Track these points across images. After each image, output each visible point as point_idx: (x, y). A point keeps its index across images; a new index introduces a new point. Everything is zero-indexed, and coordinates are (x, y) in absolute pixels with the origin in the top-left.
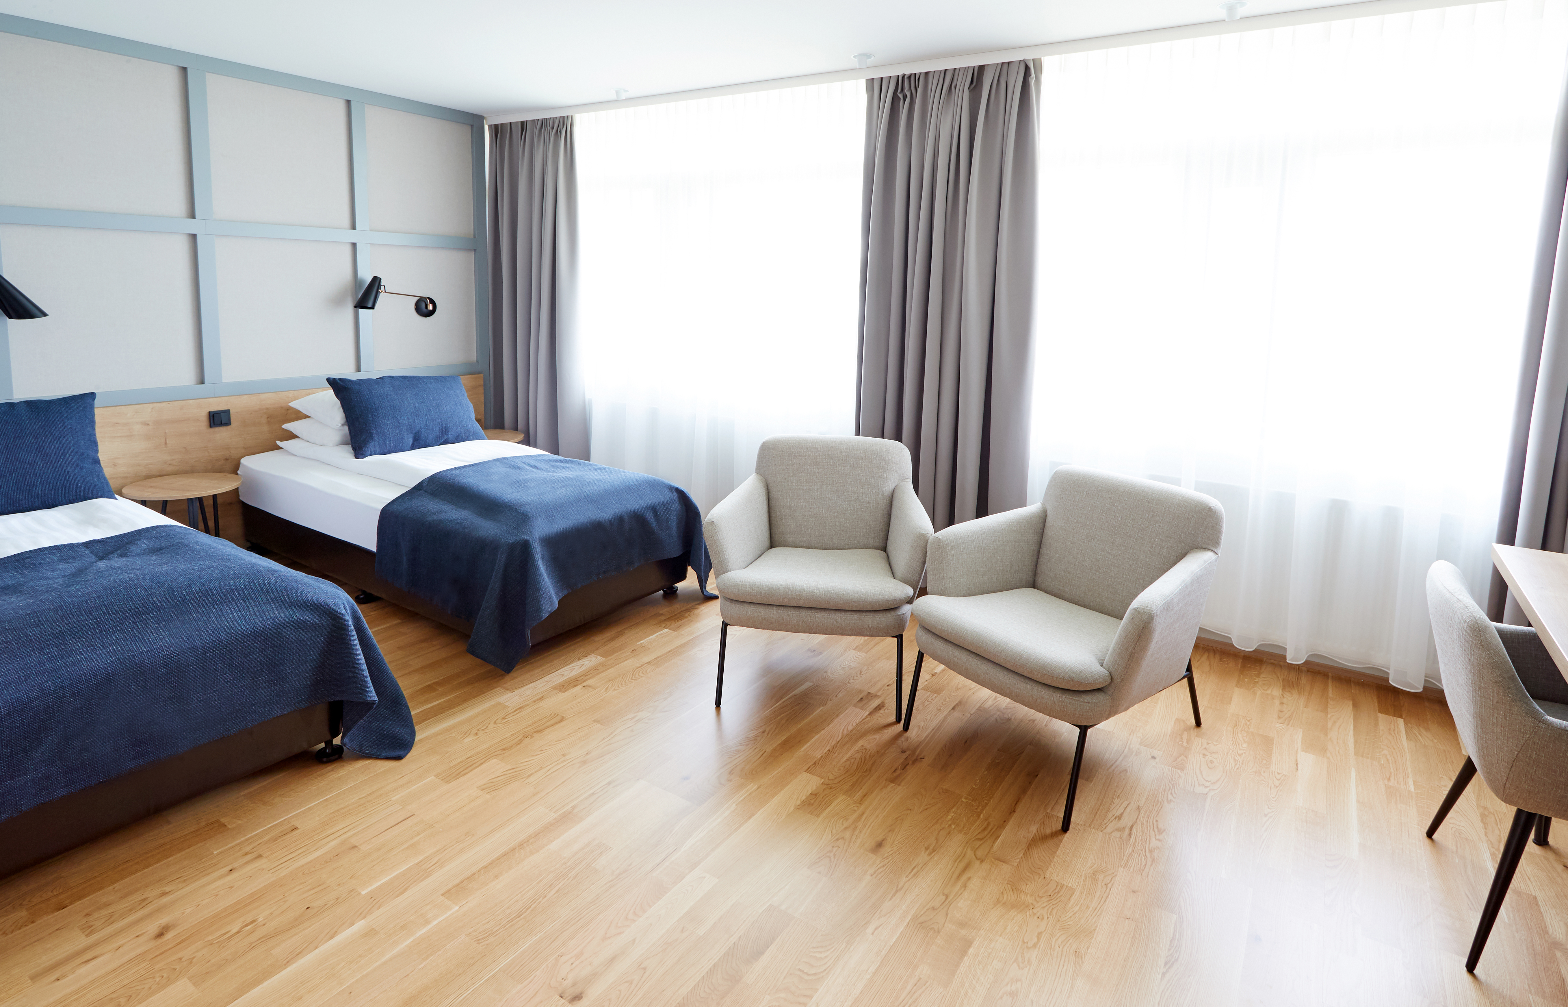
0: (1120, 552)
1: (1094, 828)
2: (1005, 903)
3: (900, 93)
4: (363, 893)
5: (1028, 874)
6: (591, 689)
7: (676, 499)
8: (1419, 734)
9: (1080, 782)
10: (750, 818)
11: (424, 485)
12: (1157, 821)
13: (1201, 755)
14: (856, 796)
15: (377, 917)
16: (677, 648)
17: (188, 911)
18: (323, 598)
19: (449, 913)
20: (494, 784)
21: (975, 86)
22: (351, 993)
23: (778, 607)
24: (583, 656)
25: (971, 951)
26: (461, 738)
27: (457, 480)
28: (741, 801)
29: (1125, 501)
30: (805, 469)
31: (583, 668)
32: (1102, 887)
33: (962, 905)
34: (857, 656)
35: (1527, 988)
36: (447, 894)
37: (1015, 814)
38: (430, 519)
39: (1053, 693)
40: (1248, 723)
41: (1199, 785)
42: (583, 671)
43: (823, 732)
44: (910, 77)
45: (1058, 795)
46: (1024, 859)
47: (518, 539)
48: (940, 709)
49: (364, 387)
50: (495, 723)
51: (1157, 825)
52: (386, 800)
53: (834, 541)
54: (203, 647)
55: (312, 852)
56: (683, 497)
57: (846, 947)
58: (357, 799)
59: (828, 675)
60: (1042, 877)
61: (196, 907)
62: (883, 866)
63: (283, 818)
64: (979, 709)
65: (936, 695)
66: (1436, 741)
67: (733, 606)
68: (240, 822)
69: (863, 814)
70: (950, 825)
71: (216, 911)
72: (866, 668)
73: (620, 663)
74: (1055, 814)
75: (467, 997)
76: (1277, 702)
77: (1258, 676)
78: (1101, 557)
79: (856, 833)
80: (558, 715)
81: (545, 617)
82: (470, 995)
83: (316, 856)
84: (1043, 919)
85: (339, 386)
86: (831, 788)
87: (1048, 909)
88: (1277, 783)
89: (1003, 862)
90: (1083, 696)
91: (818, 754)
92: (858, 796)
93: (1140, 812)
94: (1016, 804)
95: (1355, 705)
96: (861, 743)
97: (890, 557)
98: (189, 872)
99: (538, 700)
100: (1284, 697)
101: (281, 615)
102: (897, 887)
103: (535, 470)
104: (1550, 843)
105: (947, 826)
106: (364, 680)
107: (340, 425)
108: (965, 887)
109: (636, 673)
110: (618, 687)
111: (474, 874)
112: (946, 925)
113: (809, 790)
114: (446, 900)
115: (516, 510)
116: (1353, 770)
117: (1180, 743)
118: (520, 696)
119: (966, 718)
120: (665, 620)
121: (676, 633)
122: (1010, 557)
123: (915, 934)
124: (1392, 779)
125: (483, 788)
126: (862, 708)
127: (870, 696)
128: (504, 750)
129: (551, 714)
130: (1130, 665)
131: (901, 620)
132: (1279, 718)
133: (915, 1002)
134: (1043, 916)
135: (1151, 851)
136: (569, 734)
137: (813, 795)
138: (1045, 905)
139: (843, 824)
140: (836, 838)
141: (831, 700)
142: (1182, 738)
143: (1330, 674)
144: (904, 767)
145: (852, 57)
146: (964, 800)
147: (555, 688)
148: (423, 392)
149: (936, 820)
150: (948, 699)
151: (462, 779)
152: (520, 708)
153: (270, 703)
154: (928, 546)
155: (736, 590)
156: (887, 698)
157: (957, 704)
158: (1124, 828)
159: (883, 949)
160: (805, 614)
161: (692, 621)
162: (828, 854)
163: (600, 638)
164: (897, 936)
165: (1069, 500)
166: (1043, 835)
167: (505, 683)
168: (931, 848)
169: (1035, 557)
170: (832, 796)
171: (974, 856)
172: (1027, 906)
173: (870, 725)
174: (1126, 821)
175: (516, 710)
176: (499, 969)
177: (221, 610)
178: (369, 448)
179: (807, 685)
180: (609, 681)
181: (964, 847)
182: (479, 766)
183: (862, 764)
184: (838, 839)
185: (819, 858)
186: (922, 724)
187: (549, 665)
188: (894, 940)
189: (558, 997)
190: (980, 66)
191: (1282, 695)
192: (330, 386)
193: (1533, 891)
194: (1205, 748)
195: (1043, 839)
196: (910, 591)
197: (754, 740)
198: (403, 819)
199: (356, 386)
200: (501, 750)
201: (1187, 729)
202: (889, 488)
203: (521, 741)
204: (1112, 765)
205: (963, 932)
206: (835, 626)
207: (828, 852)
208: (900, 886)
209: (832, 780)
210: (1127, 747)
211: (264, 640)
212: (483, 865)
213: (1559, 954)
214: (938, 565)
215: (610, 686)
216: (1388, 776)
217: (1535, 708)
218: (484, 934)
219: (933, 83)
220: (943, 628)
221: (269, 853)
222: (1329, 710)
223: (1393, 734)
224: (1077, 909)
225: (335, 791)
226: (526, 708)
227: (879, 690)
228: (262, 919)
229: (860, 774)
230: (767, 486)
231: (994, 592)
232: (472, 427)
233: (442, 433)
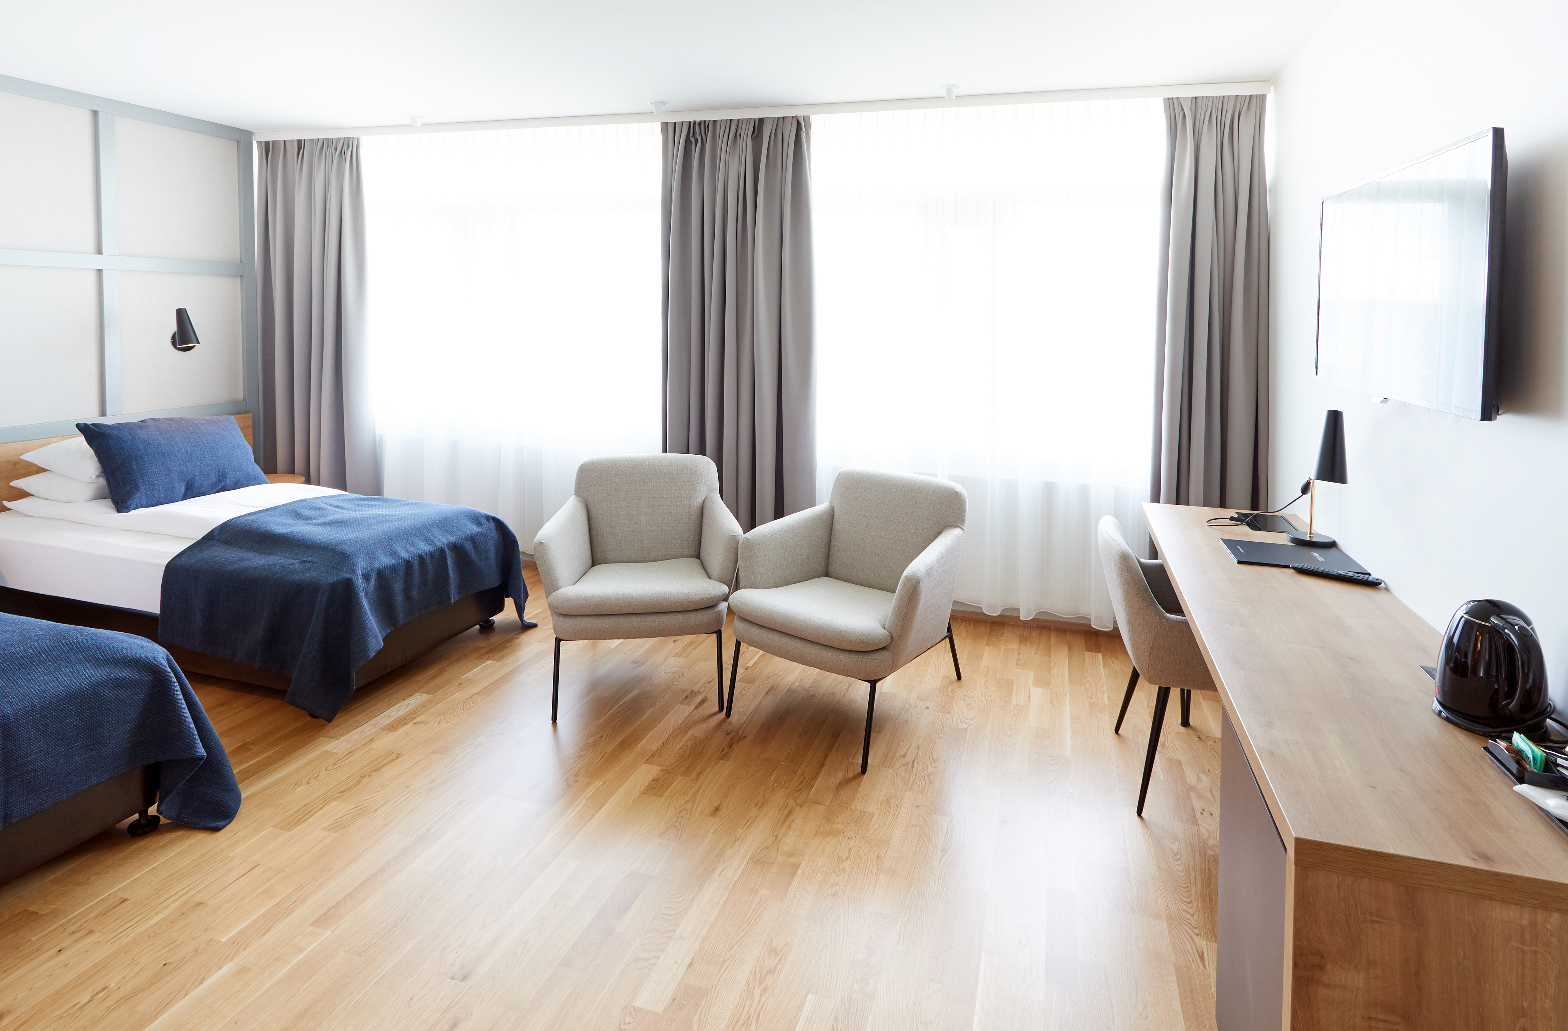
0: (893, 536)
1: (885, 767)
2: (822, 833)
3: (692, 137)
4: (224, 940)
5: (838, 809)
6: (423, 725)
7: (494, 529)
8: (1112, 663)
9: (872, 735)
10: (601, 808)
11: (215, 534)
12: (932, 754)
13: (962, 701)
14: (692, 775)
15: (245, 957)
16: (504, 676)
17: (20, 996)
18: (141, 653)
19: (323, 938)
20: (340, 823)
21: (756, 136)
22: (237, 1022)
23: (609, 616)
24: (407, 696)
25: (799, 871)
26: (292, 789)
27: (255, 525)
28: (591, 796)
29: (894, 492)
30: (622, 487)
31: (410, 707)
32: (894, 807)
33: (789, 841)
34: (678, 662)
35: (1173, 818)
36: (316, 923)
37: (824, 768)
38: (230, 568)
39: (848, 656)
40: (995, 672)
41: (961, 722)
42: (410, 710)
43: (655, 729)
44: (700, 123)
45: (857, 748)
46: (834, 799)
47: (340, 578)
48: (755, 696)
49: (124, 432)
50: (326, 770)
51: (932, 756)
52: (224, 857)
53: (653, 553)
54: (15, 714)
55: (152, 916)
56: (500, 526)
57: (699, 889)
58: (189, 861)
59: (653, 681)
60: (849, 809)
61: (29, 990)
62: (722, 824)
63: (106, 893)
64: (788, 691)
65: (751, 685)
66: (1122, 666)
67: (566, 620)
68: (53, 907)
69: (700, 788)
70: (773, 784)
71: (55, 990)
72: (687, 670)
73: (448, 697)
74: (856, 762)
75: (360, 1000)
76: (1015, 653)
77: (1002, 635)
78: (879, 542)
79: (696, 803)
80: (393, 753)
81: (372, 656)
82: (362, 997)
83: (159, 919)
84: (852, 838)
85: (91, 433)
86: (669, 773)
87: (855, 831)
88: (1016, 712)
89: (819, 804)
90: (872, 655)
91: (654, 747)
92: (694, 775)
93: (919, 749)
94: (825, 759)
95: (1070, 648)
96: (690, 733)
97: (704, 562)
98: (7, 962)
99: (368, 742)
100: (1020, 649)
101: (98, 674)
102: (735, 838)
103: (339, 510)
104: (1191, 724)
105: (771, 785)
106: (191, 735)
107: (94, 477)
108: (790, 827)
109: (466, 705)
110: (451, 719)
111: (340, 902)
112: (777, 857)
113: (650, 777)
114: (316, 928)
115: (332, 550)
116: (1068, 695)
117: (947, 694)
118: (347, 741)
119: (779, 700)
120: (487, 653)
121: (500, 663)
122: (807, 551)
123: (753, 869)
124: (1093, 697)
125: (329, 829)
126: (688, 704)
127: (693, 693)
128: (343, 792)
129: (385, 753)
130: (905, 623)
131: (719, 616)
132: (1017, 665)
133: (759, 916)
134: (852, 836)
135: (928, 776)
136: (409, 768)
137: (654, 780)
138: (852, 828)
139: (684, 799)
140: (679, 810)
141: (659, 702)
142: (948, 690)
143: (1052, 627)
144: (731, 746)
145: (649, 103)
146: (783, 764)
147: (384, 729)
148: (195, 434)
149: (761, 782)
150: (761, 687)
151: (303, 825)
152: (350, 753)
153: (87, 771)
154: (739, 546)
155: (570, 605)
156: (709, 693)
157: (770, 690)
158: (908, 763)
159: (729, 884)
160: (634, 620)
161: (514, 650)
162: (674, 824)
163: (422, 677)
164: (740, 873)
165: (851, 496)
166: (847, 778)
167: (327, 732)
168: (760, 804)
169: (827, 550)
170: (671, 779)
171: (795, 804)
172: (840, 832)
173: (697, 717)
174: (910, 757)
175: (347, 755)
176: (387, 971)
177: (29, 674)
178: (135, 501)
179: (636, 692)
180: (440, 715)
181: (787, 798)
182: (319, 811)
183: (694, 749)
184: (681, 811)
185: (667, 828)
186: (742, 709)
187: (372, 709)
188: (737, 877)
189: (449, 980)
190: (760, 118)
191: (1019, 647)
192: (80, 433)
193: (1179, 757)
194: (965, 695)
195: (847, 782)
196: (725, 589)
197: (594, 745)
198: (247, 870)
199: (114, 431)
200: (339, 792)
201: (952, 683)
202: (700, 500)
203: (359, 782)
204: (896, 719)
205: (792, 860)
206: (662, 628)
207: (673, 823)
208: (737, 837)
209: (670, 766)
210: (907, 703)
211: (81, 702)
212: (348, 892)
213: (1192, 794)
214: (748, 563)
215: (442, 719)
216: (1091, 696)
217: (1160, 609)
218: (364, 948)
219: (720, 130)
220: (757, 615)
221: (101, 927)
222: (1052, 654)
223: (1095, 665)
224: (876, 827)
225: (161, 859)
226: (357, 751)
227: (701, 687)
228: (114, 985)
229: (693, 757)
230: (587, 506)
231: (795, 583)
232: (253, 471)
233: (219, 479)
